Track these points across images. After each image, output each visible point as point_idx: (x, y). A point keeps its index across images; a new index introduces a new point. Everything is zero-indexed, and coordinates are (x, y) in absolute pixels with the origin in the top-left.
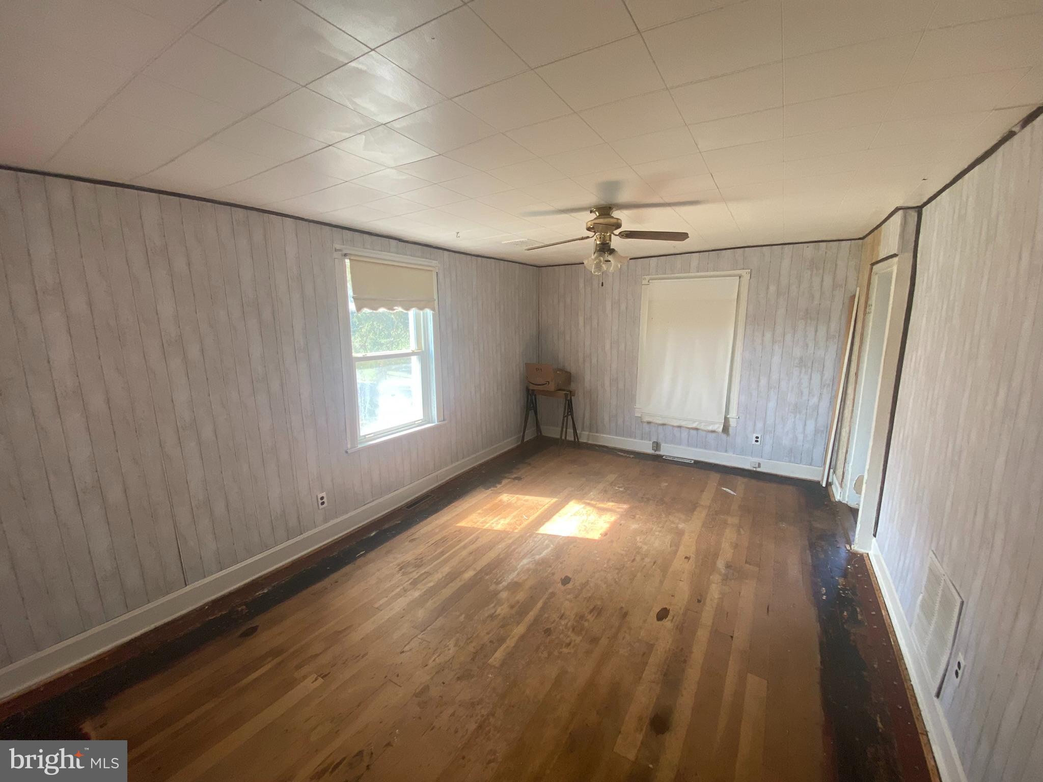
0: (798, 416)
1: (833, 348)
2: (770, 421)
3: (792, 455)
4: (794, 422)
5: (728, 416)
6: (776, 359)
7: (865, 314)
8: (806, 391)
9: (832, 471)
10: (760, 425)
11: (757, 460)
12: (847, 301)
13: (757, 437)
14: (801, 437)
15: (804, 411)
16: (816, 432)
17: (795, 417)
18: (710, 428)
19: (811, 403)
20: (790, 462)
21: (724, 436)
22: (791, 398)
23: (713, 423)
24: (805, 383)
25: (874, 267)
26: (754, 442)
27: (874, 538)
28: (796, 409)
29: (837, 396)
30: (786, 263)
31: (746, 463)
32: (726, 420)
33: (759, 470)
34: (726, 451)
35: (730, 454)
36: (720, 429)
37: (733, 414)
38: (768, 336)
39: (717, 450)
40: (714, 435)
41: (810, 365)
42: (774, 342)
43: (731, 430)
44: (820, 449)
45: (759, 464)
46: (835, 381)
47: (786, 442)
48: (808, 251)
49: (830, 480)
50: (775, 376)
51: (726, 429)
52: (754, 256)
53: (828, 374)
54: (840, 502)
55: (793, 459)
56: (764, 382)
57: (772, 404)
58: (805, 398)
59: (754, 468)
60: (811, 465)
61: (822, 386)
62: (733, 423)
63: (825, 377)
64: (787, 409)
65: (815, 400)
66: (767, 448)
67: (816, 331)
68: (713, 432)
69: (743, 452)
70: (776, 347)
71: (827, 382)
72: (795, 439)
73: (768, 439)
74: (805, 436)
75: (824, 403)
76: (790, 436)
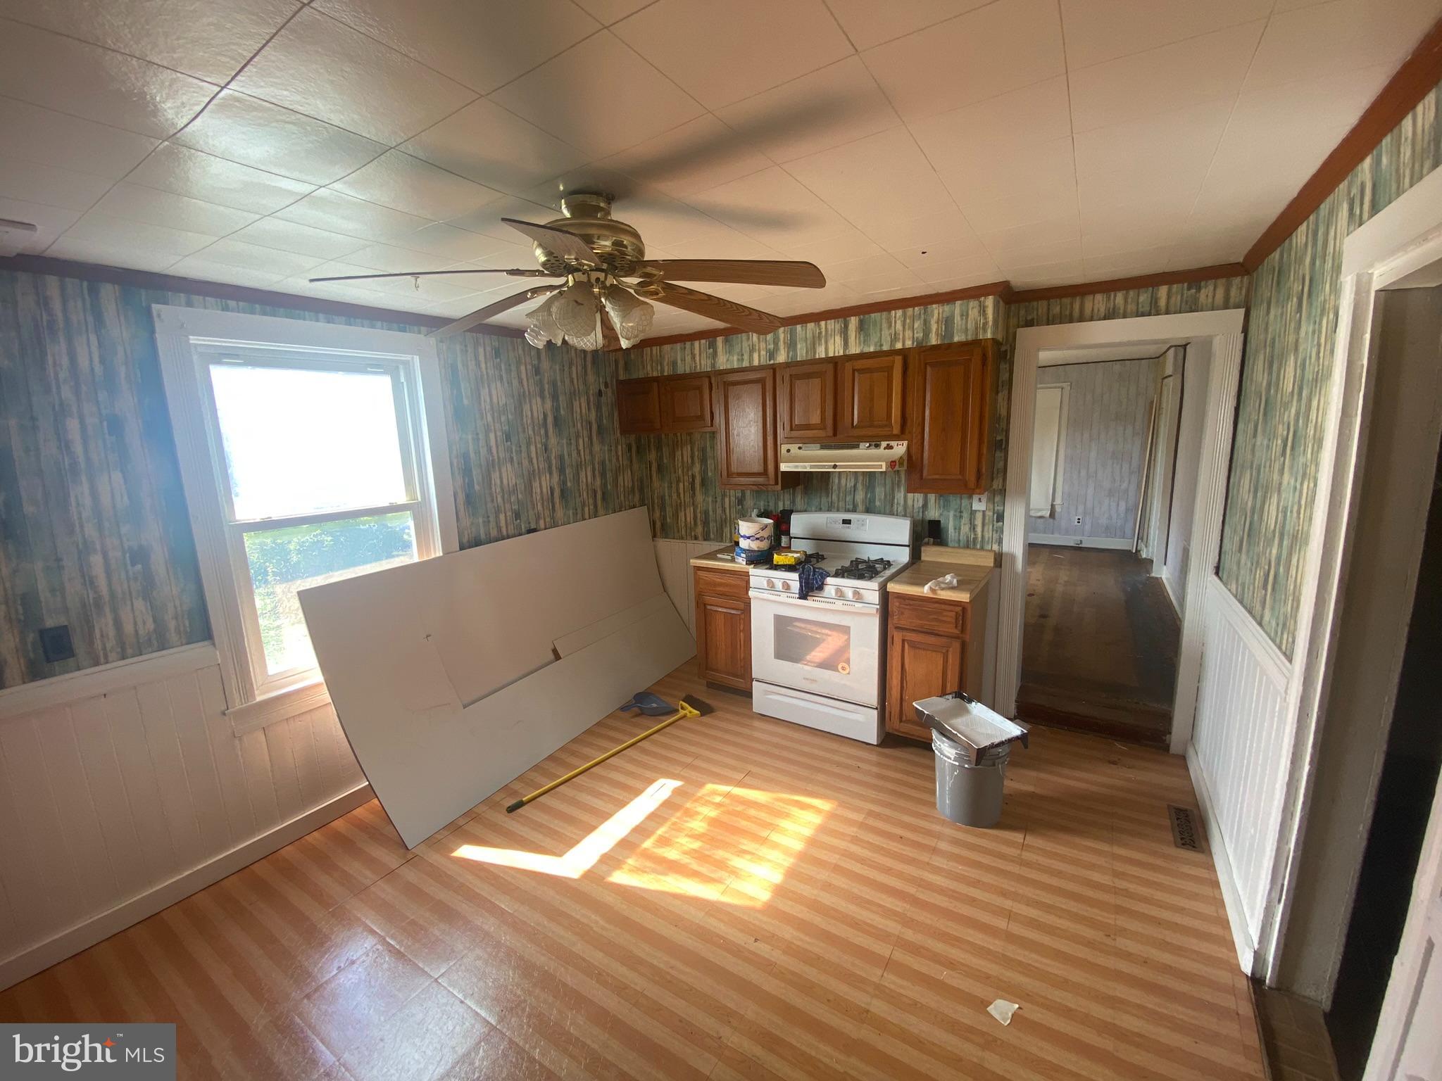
0: (1112, 499)
2: (1089, 505)
3: (1109, 531)
4: (1109, 504)
5: (1054, 503)
6: (1093, 454)
7: (1159, 415)
8: (1118, 478)
9: (1140, 541)
10: (1081, 509)
11: (1079, 538)
12: (1147, 406)
13: (1079, 519)
14: (1114, 516)
15: (1117, 495)
16: (1127, 510)
17: (1110, 500)
18: (1039, 514)
19: (1123, 487)
20: (1106, 537)
21: (1051, 520)
22: (1107, 484)
23: (1040, 510)
24: (1117, 471)
25: (1166, 380)
26: (1076, 523)
27: (1165, 567)
28: (1110, 493)
29: (1142, 478)
30: (1100, 375)
31: (1070, 541)
32: (1053, 506)
33: (1081, 546)
34: (1053, 534)
35: (1056, 535)
36: (1048, 515)
37: (1058, 501)
38: (1086, 435)
39: (1045, 532)
40: (1042, 520)
41: (1120, 456)
42: (1091, 440)
43: (1057, 515)
44: (1129, 526)
45: (1081, 541)
46: (1140, 466)
47: (1103, 521)
48: (1117, 367)
49: (1139, 548)
50: (1092, 468)
51: (1052, 515)
52: (1074, 371)
53: (1135, 462)
54: (1145, 558)
55: (1109, 535)
56: (1083, 473)
57: (1090, 491)
58: (1117, 483)
59: (1077, 544)
60: (1123, 538)
61: (1131, 473)
62: (1058, 509)
63: (1133, 466)
64: (1103, 494)
65: (1125, 485)
66: (1088, 527)
67: (1125, 430)
68: (1041, 517)
69: (1067, 532)
70: (1093, 444)
71: (1135, 470)
72: (1110, 518)
73: (1088, 520)
74: (1118, 515)
75: (1133, 487)
76: (1106, 516)
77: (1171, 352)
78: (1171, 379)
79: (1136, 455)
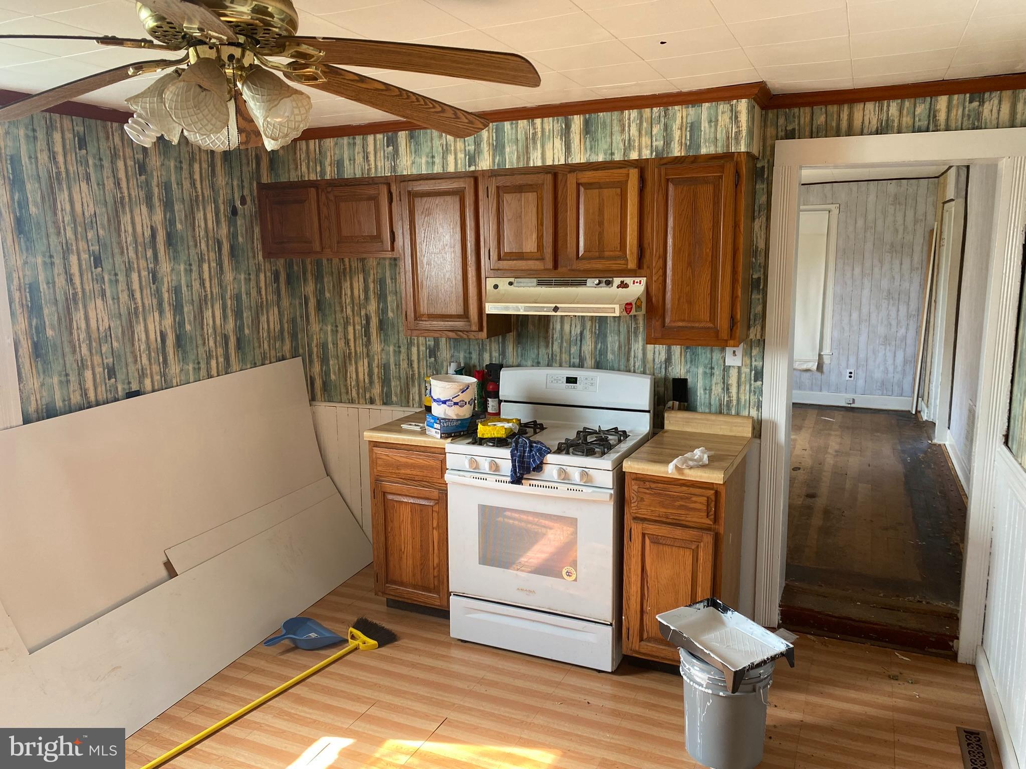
0: (888, 348)
1: (917, 280)
2: (862, 355)
3: (884, 387)
4: (885, 354)
5: (822, 353)
6: (866, 292)
7: (940, 247)
8: (894, 323)
9: (920, 399)
10: (852, 360)
11: (850, 396)
12: (927, 235)
13: (851, 373)
14: (891, 369)
15: (893, 343)
16: (905, 362)
17: (885, 349)
18: (805, 367)
19: (899, 335)
20: (882, 395)
21: (819, 374)
22: (881, 330)
23: (806, 362)
24: (893, 314)
25: (946, 205)
26: (848, 378)
27: (949, 431)
28: (886, 341)
29: (921, 327)
30: (872, 198)
31: (840, 400)
32: (820, 356)
33: (853, 406)
34: (821, 390)
35: (825, 393)
36: (815, 368)
37: (826, 351)
38: (857, 270)
39: (811, 389)
40: (808, 374)
41: (896, 296)
42: (863, 274)
43: (825, 368)
44: (909, 378)
45: (854, 400)
46: (919, 311)
47: (878, 375)
48: (892, 187)
49: (919, 408)
50: (865, 310)
51: (820, 367)
52: (842, 191)
53: (913, 305)
54: (927, 421)
55: (885, 392)
56: (855, 315)
57: (863, 338)
58: (894, 329)
59: (849, 404)
60: (901, 395)
61: (909, 316)
62: (826, 360)
63: (911, 309)
64: (878, 342)
65: (902, 331)
66: (861, 383)
67: (901, 264)
68: (807, 370)
69: (837, 390)
70: (866, 281)
71: (913, 313)
72: (886, 371)
73: (861, 374)
74: (895, 368)
75: (911, 334)
76: (882, 368)
77: (952, 173)
78: (953, 203)
79: (914, 295)
